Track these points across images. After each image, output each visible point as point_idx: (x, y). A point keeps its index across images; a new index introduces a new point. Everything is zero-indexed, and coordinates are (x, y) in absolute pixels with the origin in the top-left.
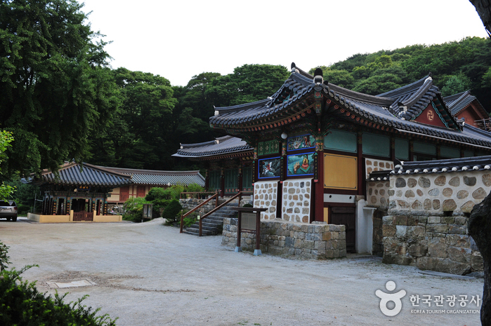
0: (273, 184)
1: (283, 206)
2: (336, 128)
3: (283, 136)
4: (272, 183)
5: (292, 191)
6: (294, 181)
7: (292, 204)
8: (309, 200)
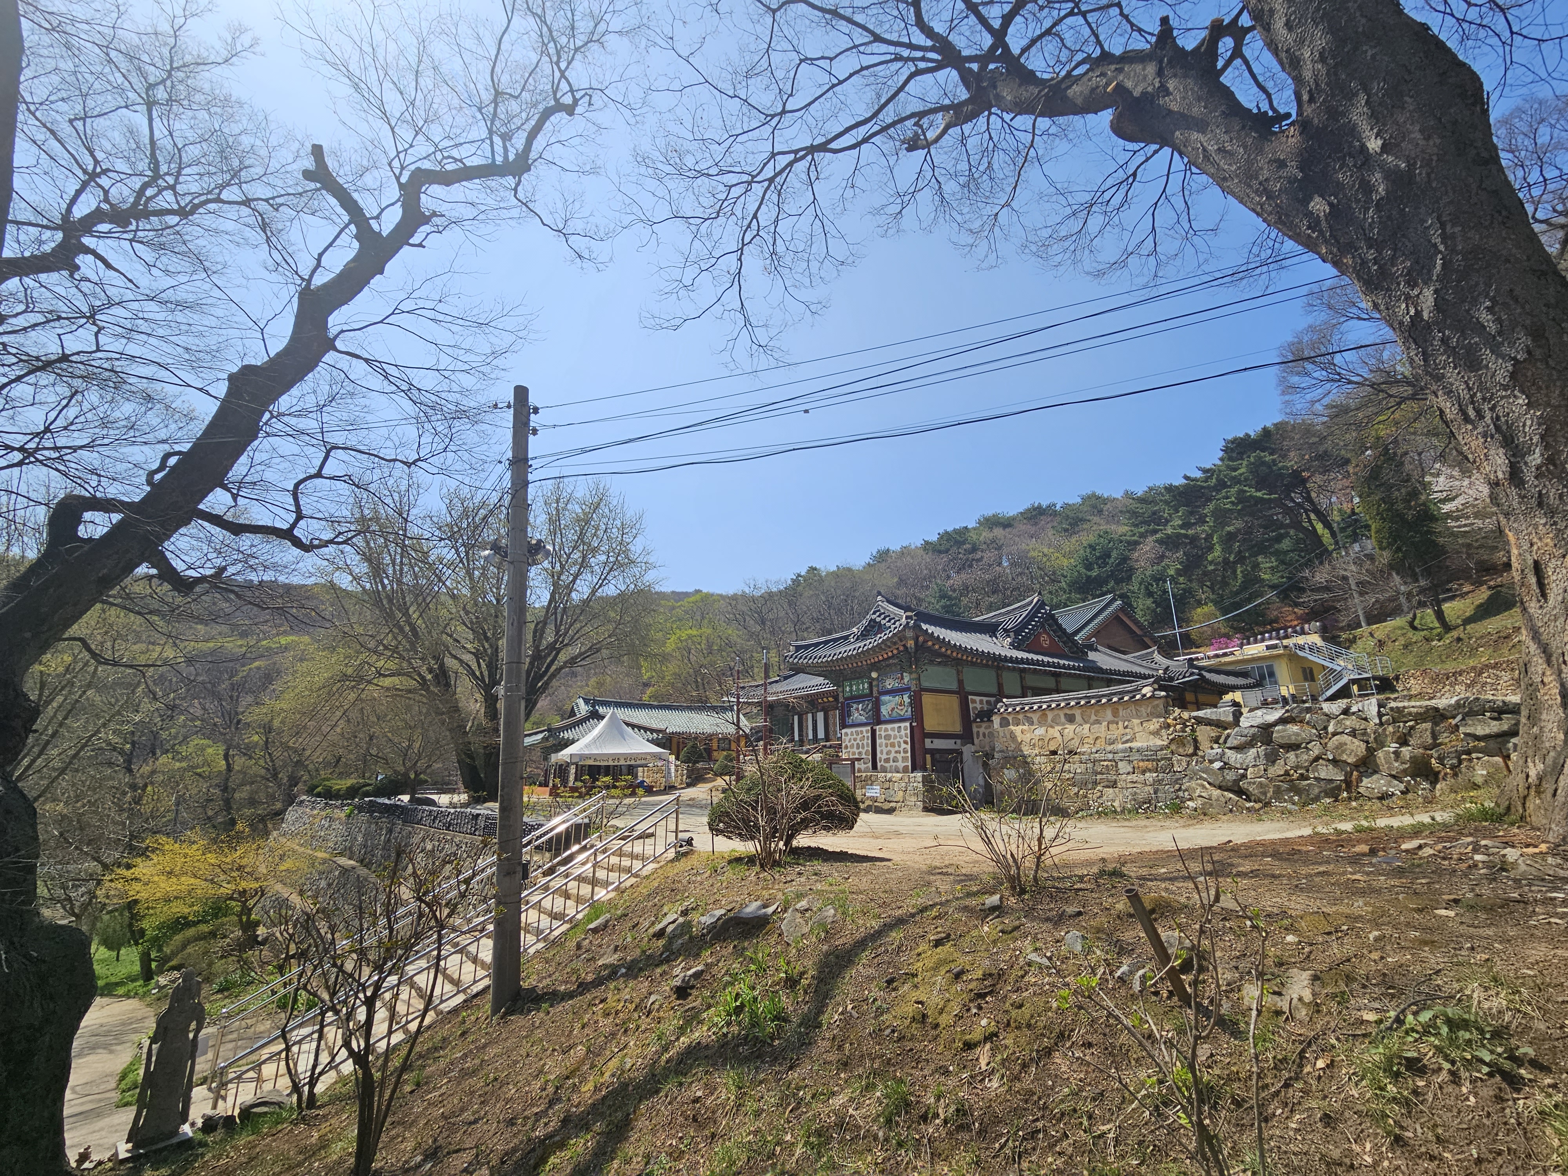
0: (866, 730)
1: (879, 755)
2: (931, 662)
3: (874, 675)
4: (864, 729)
5: (888, 737)
6: (889, 726)
7: (888, 753)
8: (909, 747)
